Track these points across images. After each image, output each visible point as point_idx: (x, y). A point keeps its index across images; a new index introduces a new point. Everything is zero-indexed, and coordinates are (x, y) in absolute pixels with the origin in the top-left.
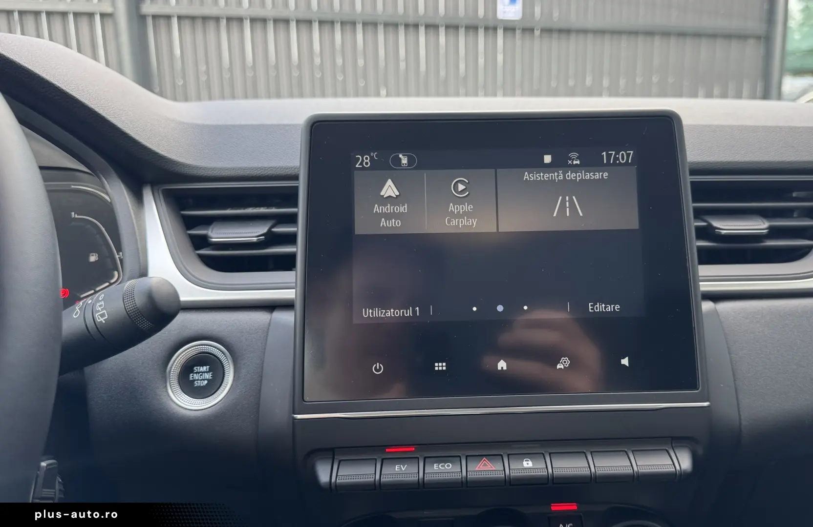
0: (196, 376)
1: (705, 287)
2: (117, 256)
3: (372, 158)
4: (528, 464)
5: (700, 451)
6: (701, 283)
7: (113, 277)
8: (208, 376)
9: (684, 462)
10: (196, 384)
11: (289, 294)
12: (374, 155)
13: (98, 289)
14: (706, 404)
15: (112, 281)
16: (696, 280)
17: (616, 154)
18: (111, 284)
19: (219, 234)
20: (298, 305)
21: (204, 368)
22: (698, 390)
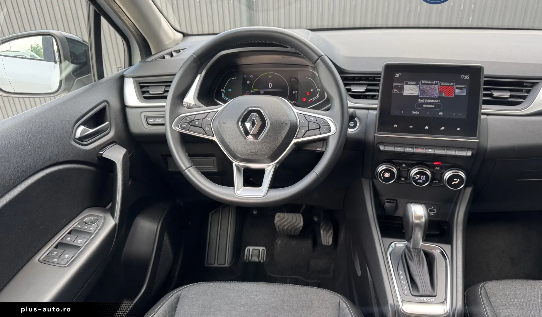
0: (351, 124)
1: (483, 111)
2: (318, 90)
3: (399, 74)
4: (430, 150)
5: (474, 152)
6: (482, 110)
7: (317, 96)
8: (354, 124)
9: (469, 153)
10: (351, 126)
11: (376, 106)
12: (400, 74)
13: (313, 99)
14: (478, 141)
15: (317, 97)
16: (481, 109)
17: (465, 76)
18: (316, 98)
19: (354, 89)
20: (378, 109)
21: (353, 122)
22: (476, 137)
